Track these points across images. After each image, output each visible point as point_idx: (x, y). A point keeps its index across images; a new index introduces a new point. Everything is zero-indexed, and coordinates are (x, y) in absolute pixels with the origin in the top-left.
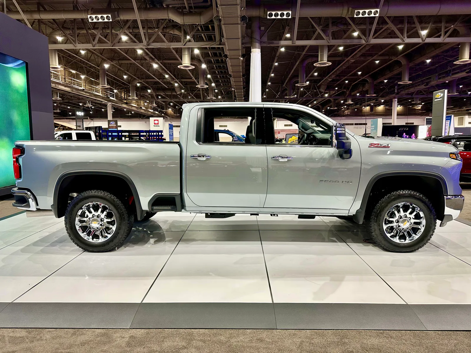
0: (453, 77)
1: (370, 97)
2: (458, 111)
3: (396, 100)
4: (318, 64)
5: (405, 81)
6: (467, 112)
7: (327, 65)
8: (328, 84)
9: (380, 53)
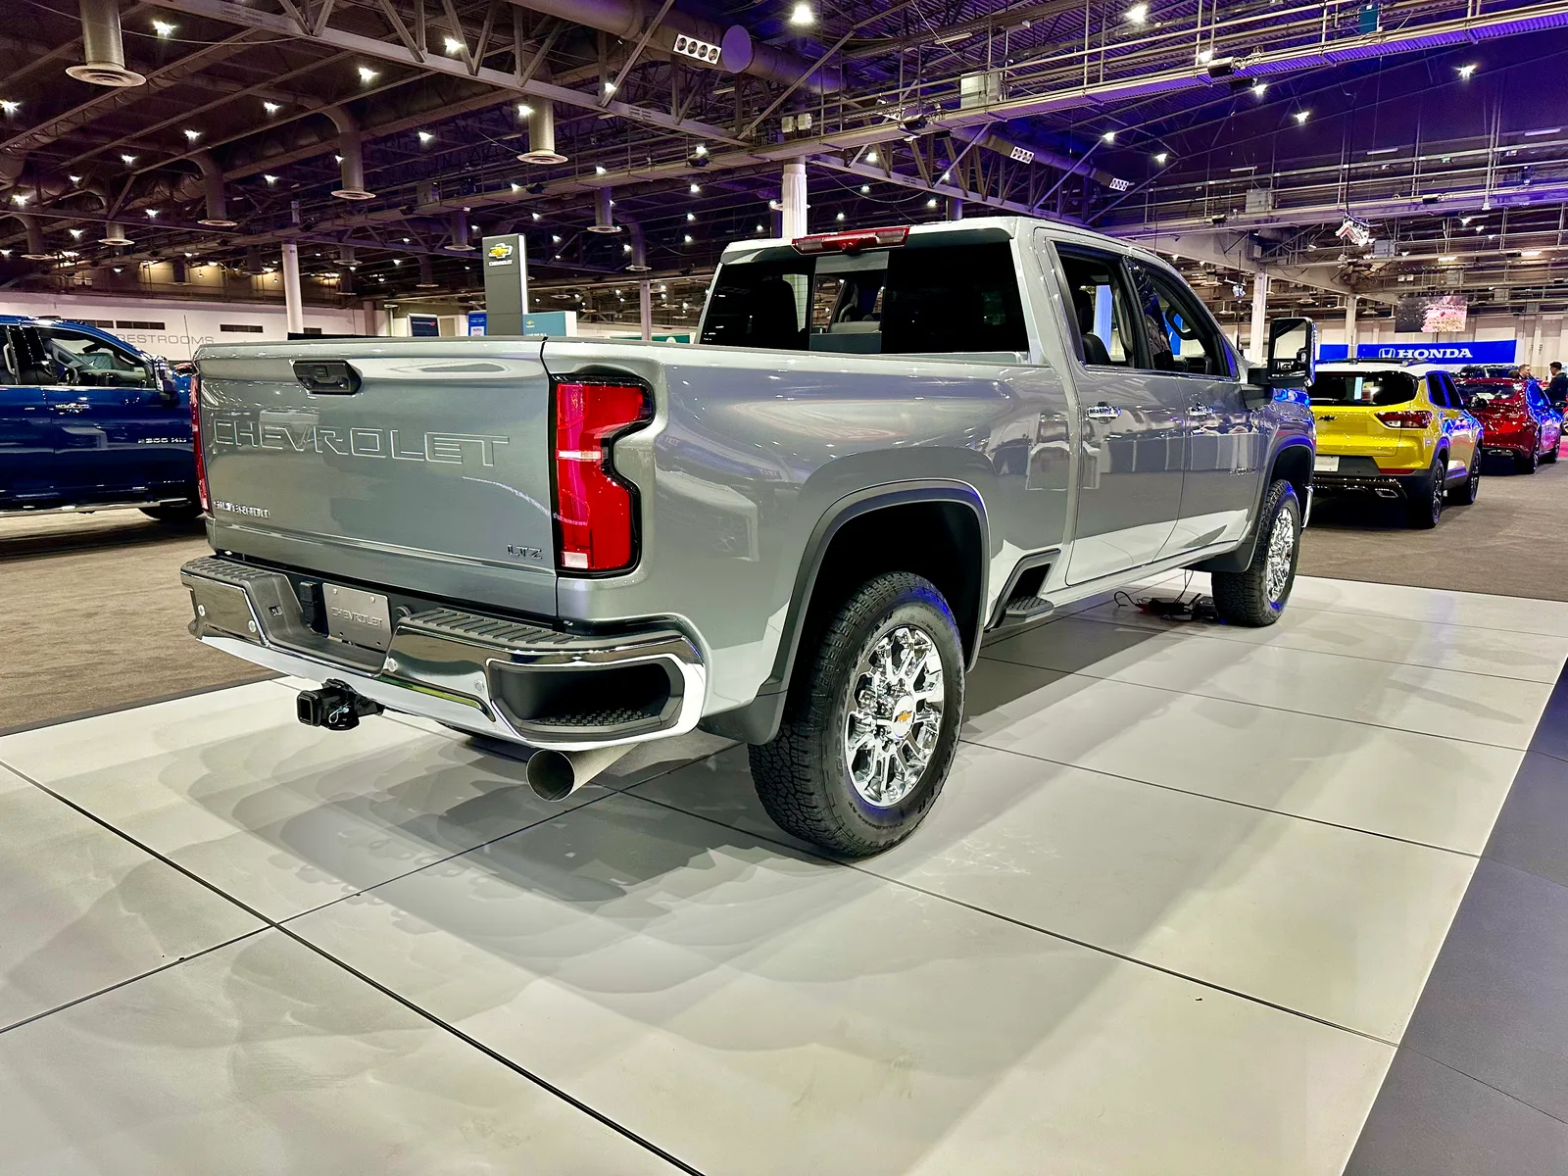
0: (486, 196)
1: (213, 228)
2: (442, 299)
3: (294, 247)
4: (84, 71)
5: (353, 188)
6: (461, 304)
7: (126, 83)
8: (31, 154)
9: (280, 79)
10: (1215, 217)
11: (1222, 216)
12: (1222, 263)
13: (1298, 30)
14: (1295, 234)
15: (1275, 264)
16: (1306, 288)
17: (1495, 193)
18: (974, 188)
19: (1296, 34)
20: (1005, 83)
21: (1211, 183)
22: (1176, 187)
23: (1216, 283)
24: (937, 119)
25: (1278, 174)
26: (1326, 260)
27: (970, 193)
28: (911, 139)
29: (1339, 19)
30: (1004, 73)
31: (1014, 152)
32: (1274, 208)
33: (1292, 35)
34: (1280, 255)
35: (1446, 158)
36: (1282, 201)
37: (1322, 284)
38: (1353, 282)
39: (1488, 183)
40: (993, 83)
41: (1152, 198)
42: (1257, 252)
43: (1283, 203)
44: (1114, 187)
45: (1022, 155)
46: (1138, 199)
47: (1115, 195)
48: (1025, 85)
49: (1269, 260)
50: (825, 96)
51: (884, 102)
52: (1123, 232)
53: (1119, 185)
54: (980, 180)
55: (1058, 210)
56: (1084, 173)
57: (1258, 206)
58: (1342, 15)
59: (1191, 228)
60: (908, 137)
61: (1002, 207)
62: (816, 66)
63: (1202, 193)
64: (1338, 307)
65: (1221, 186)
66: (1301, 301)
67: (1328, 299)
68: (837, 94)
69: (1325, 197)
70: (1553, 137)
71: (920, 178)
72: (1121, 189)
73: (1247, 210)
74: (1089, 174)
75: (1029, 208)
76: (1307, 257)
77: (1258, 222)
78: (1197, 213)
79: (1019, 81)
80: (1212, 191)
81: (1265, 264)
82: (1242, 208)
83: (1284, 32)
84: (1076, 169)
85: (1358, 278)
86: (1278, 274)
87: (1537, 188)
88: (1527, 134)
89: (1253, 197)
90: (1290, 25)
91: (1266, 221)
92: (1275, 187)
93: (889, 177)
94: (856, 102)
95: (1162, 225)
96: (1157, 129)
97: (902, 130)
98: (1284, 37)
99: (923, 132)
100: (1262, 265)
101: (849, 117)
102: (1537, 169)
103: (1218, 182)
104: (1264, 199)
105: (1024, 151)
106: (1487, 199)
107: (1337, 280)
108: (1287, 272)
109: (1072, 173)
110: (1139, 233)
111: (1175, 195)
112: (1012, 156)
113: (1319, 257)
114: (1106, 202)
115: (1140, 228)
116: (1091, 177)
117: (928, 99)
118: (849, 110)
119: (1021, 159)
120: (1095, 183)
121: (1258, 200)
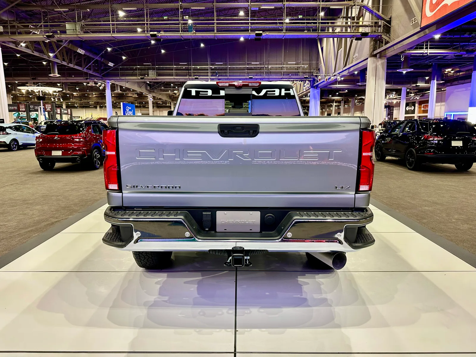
10: (141, 77)
11: (143, 77)
12: (139, 90)
13: (172, 28)
14: (158, 84)
15: (154, 92)
16: (160, 99)
17: (211, 78)
18: (64, 60)
19: (172, 29)
20: (82, 27)
21: (138, 67)
22: (129, 67)
23: (136, 96)
24: (58, 36)
25: (157, 66)
26: (165, 92)
27: (63, 62)
28: (47, 41)
29: (183, 27)
30: (81, 24)
31: (78, 50)
32: (157, 76)
33: (171, 29)
34: (155, 89)
35: (198, 67)
36: (159, 74)
37: (165, 98)
38: (172, 98)
39: (209, 75)
40: (78, 28)
41: (121, 69)
42: (149, 88)
43: (159, 75)
44: (109, 65)
45: (81, 51)
46: (117, 69)
47: (110, 67)
48: (89, 29)
49: (152, 90)
50: (10, 21)
51: (32, 27)
52: (113, 79)
53: (111, 64)
54: (66, 58)
55: (92, 70)
56: (99, 59)
57: (152, 75)
58: (183, 26)
59: (133, 80)
60: (46, 40)
61: (74, 67)
62: (5, 10)
63: (136, 69)
64: (167, 105)
65: (141, 68)
66: (159, 103)
67: (165, 102)
68: (13, 21)
69: (170, 74)
70: (221, 65)
71: (44, 54)
72: (112, 66)
73: (149, 76)
74: (101, 60)
75: (83, 69)
76: (161, 90)
77: (153, 80)
78: (135, 75)
79: (87, 28)
80: (139, 69)
81: (151, 91)
82: (148, 75)
83: (169, 28)
84: (97, 58)
85: (173, 97)
86: (154, 95)
87: (220, 77)
88: (216, 63)
89: (151, 72)
90: (170, 26)
91: (155, 80)
92: (156, 70)
93: (33, 53)
94: (21, 25)
95: (123, 78)
96: (122, 49)
97: (44, 38)
98: (169, 29)
99: (52, 39)
100: (150, 92)
101: (20, 30)
102: (219, 72)
103: (140, 67)
104: (154, 73)
105: (82, 50)
106: (209, 79)
107: (168, 97)
108: (157, 94)
109: (96, 60)
110: (118, 80)
111: (127, 69)
112: (78, 51)
113: (164, 91)
114: (106, 70)
115: (118, 78)
116: (102, 61)
117: (53, 28)
118: (19, 27)
119: (81, 53)
120: (103, 63)
121: (152, 73)
